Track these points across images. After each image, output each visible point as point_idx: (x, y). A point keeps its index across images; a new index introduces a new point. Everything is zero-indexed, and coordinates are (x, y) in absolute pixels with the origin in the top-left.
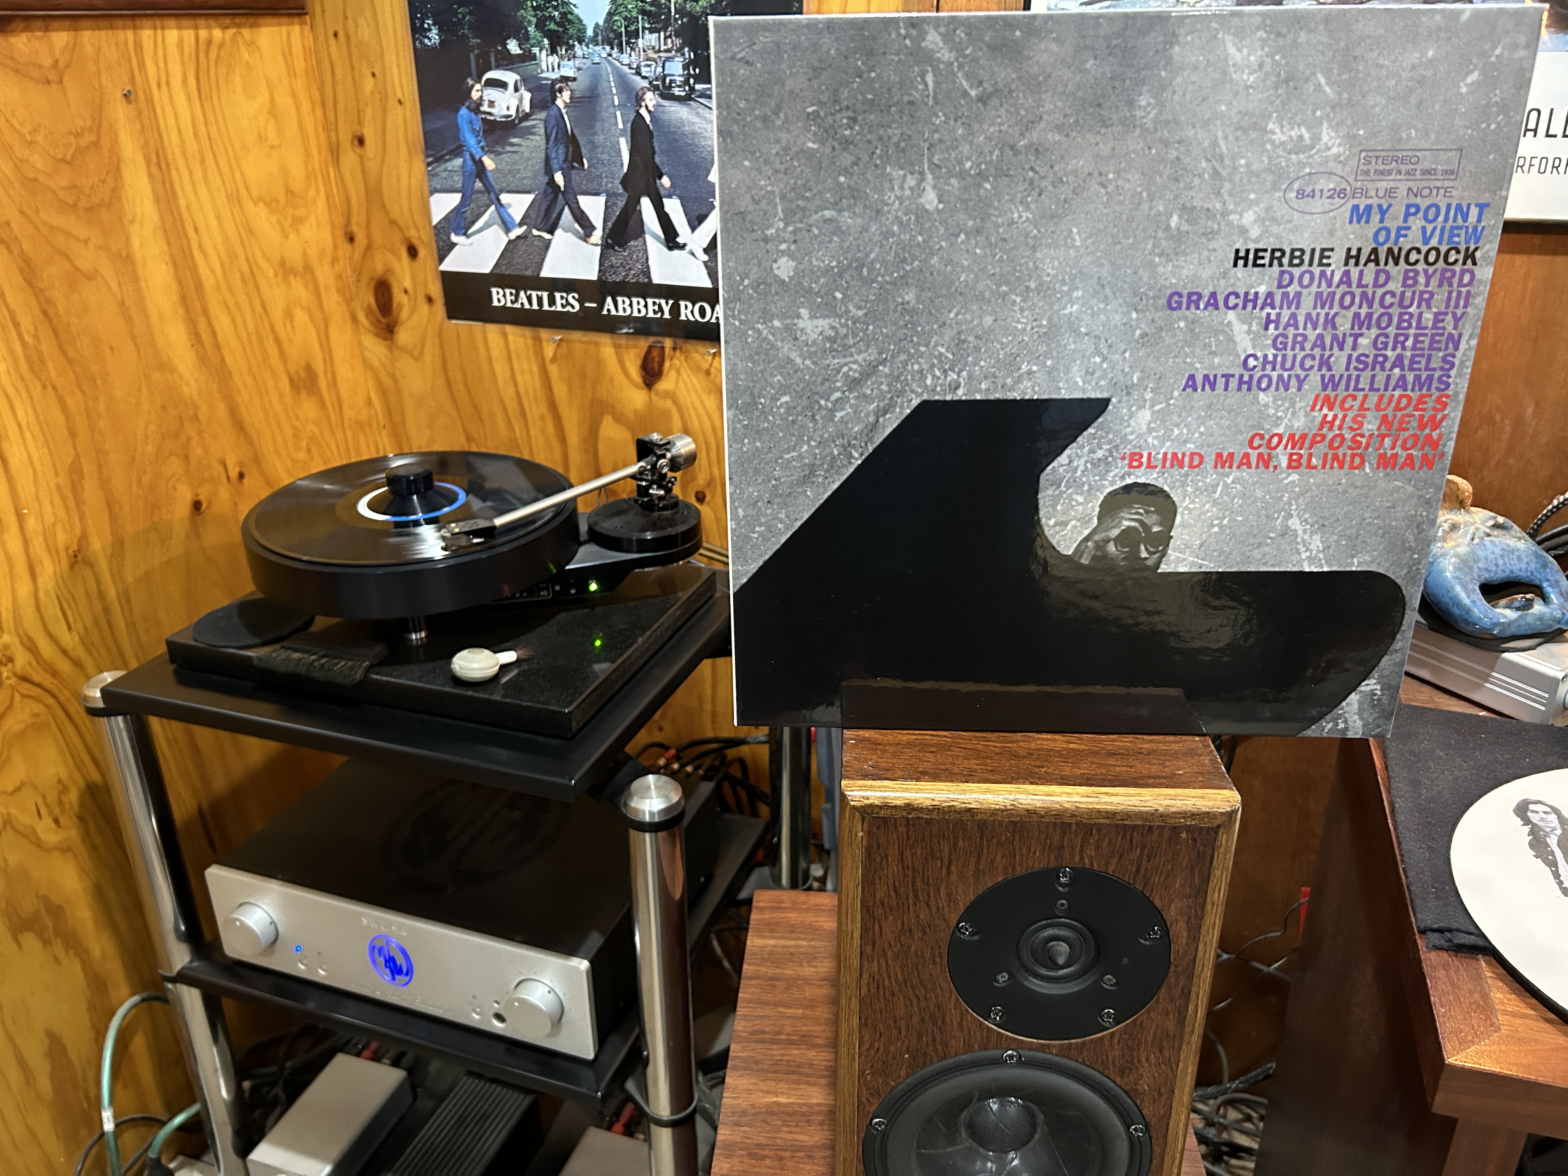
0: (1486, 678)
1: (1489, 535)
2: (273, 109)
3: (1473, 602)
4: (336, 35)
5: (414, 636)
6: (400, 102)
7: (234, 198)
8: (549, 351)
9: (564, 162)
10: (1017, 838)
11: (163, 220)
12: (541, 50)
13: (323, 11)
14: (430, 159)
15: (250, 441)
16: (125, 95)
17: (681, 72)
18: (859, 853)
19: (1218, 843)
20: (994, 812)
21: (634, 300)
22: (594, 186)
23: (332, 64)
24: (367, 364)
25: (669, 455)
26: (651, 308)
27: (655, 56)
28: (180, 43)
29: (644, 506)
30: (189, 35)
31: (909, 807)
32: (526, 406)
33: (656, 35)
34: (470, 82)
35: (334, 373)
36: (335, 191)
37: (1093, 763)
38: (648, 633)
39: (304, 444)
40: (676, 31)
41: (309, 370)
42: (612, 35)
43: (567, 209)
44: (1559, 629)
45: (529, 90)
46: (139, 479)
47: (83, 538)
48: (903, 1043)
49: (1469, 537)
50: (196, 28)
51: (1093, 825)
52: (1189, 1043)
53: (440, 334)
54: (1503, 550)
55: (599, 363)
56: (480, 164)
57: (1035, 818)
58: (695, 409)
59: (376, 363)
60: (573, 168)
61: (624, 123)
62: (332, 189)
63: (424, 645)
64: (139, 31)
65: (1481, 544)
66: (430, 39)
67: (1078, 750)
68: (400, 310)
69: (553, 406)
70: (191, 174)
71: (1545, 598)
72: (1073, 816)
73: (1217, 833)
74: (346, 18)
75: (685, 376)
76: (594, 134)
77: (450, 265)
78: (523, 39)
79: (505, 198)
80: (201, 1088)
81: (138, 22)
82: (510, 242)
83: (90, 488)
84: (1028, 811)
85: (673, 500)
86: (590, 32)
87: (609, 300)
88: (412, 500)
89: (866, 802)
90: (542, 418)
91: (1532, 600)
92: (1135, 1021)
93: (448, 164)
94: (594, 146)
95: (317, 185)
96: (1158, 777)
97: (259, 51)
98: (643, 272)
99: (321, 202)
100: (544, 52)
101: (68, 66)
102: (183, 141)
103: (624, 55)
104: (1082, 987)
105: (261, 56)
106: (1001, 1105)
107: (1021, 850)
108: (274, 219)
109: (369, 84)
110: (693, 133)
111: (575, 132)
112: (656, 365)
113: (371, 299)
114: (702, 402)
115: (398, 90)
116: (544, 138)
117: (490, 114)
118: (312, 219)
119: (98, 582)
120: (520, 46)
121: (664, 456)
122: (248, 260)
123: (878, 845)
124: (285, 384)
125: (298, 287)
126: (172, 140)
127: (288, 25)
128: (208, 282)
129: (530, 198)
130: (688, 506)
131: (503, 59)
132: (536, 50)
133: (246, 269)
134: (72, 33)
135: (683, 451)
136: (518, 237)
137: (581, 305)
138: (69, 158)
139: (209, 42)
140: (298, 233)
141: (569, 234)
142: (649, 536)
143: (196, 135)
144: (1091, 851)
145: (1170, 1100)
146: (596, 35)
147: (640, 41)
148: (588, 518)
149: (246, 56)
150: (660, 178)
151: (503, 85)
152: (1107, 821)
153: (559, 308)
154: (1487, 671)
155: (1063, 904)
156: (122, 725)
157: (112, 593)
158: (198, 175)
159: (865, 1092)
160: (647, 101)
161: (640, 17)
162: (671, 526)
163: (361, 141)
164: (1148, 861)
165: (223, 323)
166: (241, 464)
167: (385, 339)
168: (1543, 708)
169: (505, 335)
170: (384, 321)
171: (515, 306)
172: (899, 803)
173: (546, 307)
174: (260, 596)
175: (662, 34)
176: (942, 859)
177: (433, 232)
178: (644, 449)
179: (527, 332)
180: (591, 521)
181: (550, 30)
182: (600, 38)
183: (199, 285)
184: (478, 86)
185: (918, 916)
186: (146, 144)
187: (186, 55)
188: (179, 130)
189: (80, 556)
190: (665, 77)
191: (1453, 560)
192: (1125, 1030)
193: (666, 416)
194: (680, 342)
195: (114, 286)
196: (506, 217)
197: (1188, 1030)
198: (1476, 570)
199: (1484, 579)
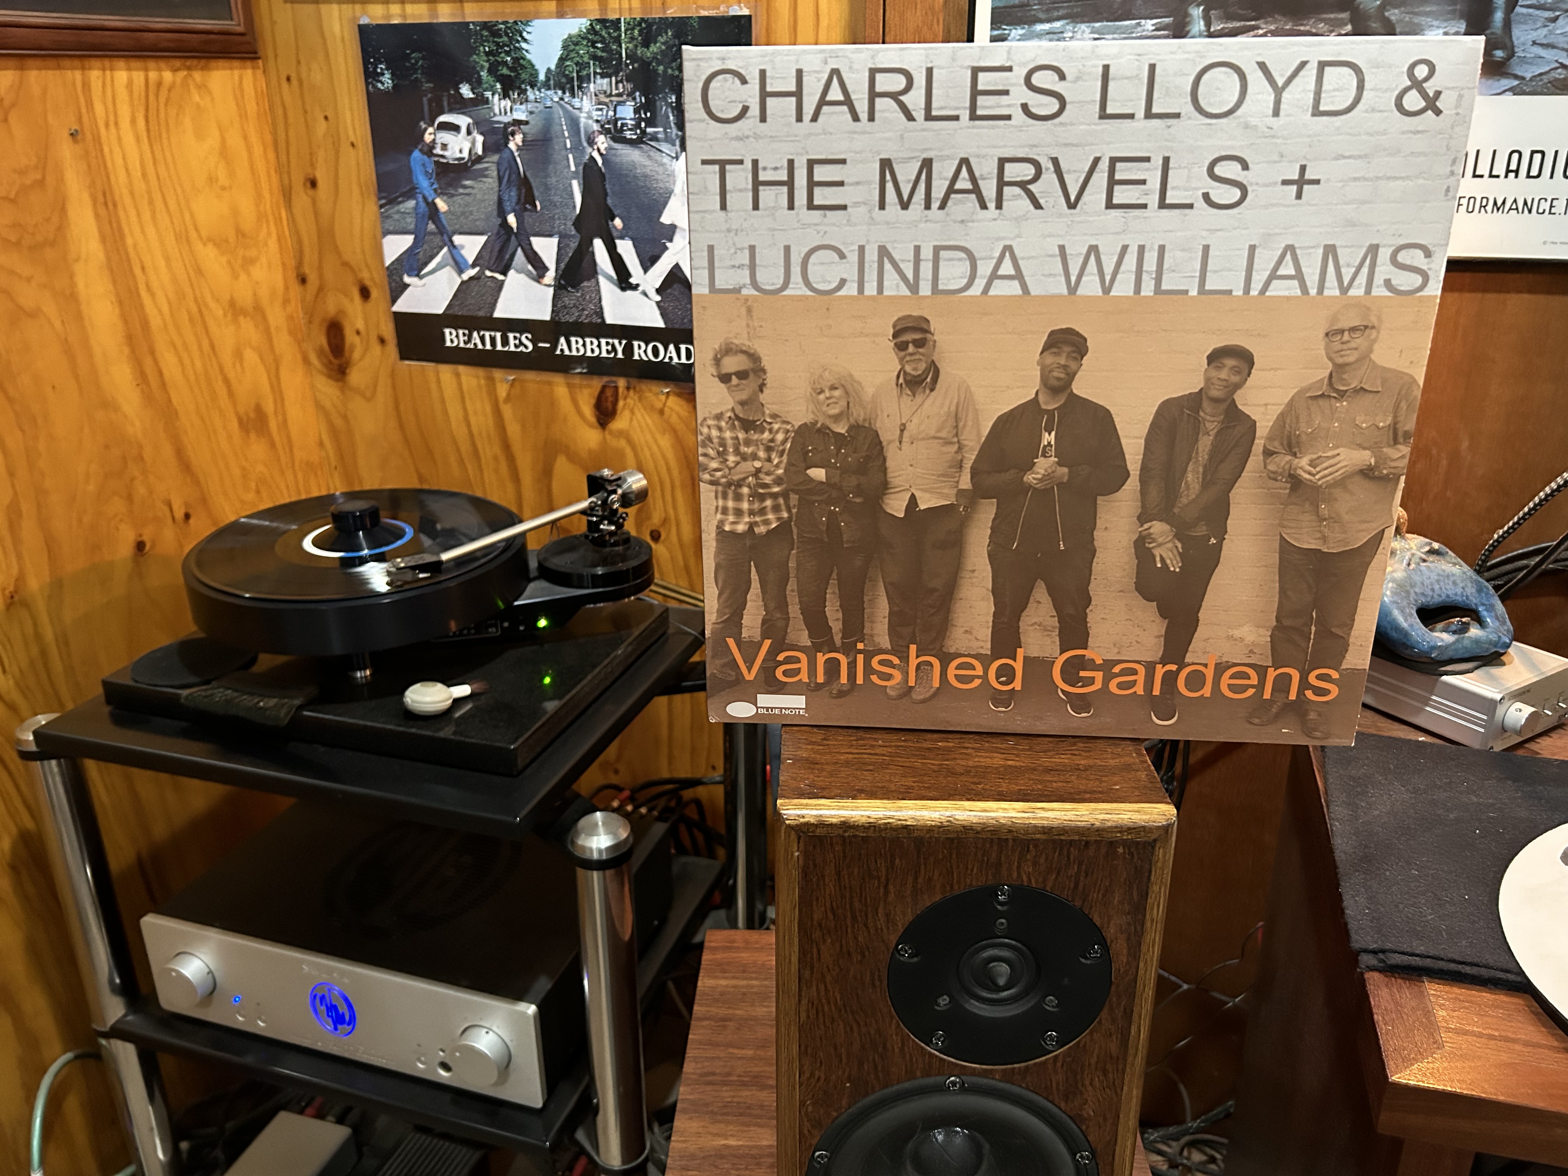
0: (1426, 701)
1: (1424, 561)
2: (224, 152)
3: (1411, 626)
4: (288, 79)
5: (359, 674)
6: (353, 145)
7: (182, 238)
8: (502, 391)
9: (517, 204)
10: (954, 856)
11: (108, 258)
12: (493, 95)
13: (276, 56)
14: (383, 201)
15: (197, 482)
16: (72, 134)
17: (632, 115)
18: (795, 873)
19: (1155, 858)
20: (930, 829)
21: (588, 340)
22: (547, 227)
23: (284, 107)
24: (319, 406)
25: (620, 491)
26: (604, 347)
27: (607, 100)
28: (130, 84)
29: (594, 541)
30: (138, 77)
31: (845, 825)
32: (479, 446)
33: (606, 80)
34: (423, 126)
35: (284, 414)
36: (287, 233)
37: (1030, 779)
38: (597, 670)
39: (253, 485)
40: (627, 76)
41: (259, 410)
42: (564, 80)
43: (519, 250)
44: (1496, 652)
45: (482, 134)
46: (80, 520)
47: (20, 580)
48: (844, 1072)
49: (1405, 562)
50: (146, 70)
51: (1029, 841)
52: (1133, 1065)
53: (393, 375)
54: (1439, 575)
55: (553, 403)
56: (433, 206)
57: (971, 834)
58: (650, 449)
59: (327, 404)
60: (526, 209)
61: (576, 166)
62: (283, 232)
63: (369, 684)
64: (87, 72)
65: (1417, 570)
66: (383, 84)
67: (1016, 767)
68: (352, 352)
69: (506, 446)
70: (139, 215)
71: (1481, 622)
72: (1010, 831)
73: (1153, 847)
74: (299, 62)
75: (639, 416)
76: (546, 177)
77: (401, 306)
78: (476, 84)
79: (457, 239)
80: (137, 1149)
81: (87, 63)
82: (463, 283)
83: (29, 529)
84: (964, 827)
85: (625, 536)
86: (542, 77)
87: (562, 340)
88: (358, 536)
89: (802, 820)
90: (496, 458)
91: (1468, 624)
92: (1078, 1042)
93: (401, 206)
94: (547, 188)
95: (268, 227)
96: (1094, 791)
97: (210, 93)
98: (596, 313)
99: (273, 244)
100: (496, 97)
101: (13, 105)
102: (131, 183)
103: (576, 100)
104: (1025, 1008)
105: (212, 100)
106: (947, 1135)
107: (958, 867)
108: (224, 259)
109: (321, 127)
110: (646, 176)
111: (528, 174)
112: (609, 405)
113: (323, 341)
114: (656, 441)
115: (351, 133)
116: (496, 180)
117: (443, 156)
118: (264, 260)
119: (35, 624)
120: (472, 90)
121: (615, 492)
122: (196, 300)
123: (815, 865)
124: (234, 424)
125: (248, 327)
126: (120, 179)
127: (241, 68)
128: (155, 322)
129: (483, 239)
130: (641, 543)
131: (456, 103)
132: (488, 94)
133: (194, 309)
134: (18, 72)
135: (634, 487)
136: (471, 278)
137: (535, 345)
138: (12, 195)
139: (159, 84)
140: (249, 274)
141: (522, 276)
142: (600, 571)
143: (144, 175)
144: (1028, 868)
145: (1116, 1124)
146: (548, 79)
147: (592, 86)
148: (538, 555)
149: (196, 98)
150: (613, 219)
151: (456, 128)
152: (1044, 837)
153: (512, 349)
154: (1427, 695)
155: (1002, 924)
156: (56, 769)
157: (49, 635)
158: (147, 215)
159: (807, 1124)
160: (599, 144)
161: (592, 62)
162: (622, 562)
163: (313, 184)
164: (1087, 875)
165: (169, 362)
166: (187, 505)
167: (337, 380)
168: (1482, 730)
169: (458, 375)
170: (336, 362)
171: (468, 346)
172: (834, 820)
173: (499, 347)
174: (202, 635)
175: (614, 79)
176: (879, 878)
177: (386, 273)
178: (596, 485)
179: (481, 372)
180: (541, 557)
181: (502, 75)
182: (552, 82)
183: (145, 324)
184: (431, 130)
185: (856, 938)
186: (93, 183)
187: (136, 95)
188: (127, 170)
189: (16, 598)
190: (616, 120)
191: (1390, 585)
192: (1067, 1054)
193: (620, 454)
194: (634, 381)
195: (57, 324)
196: (458, 259)
197: (1131, 1051)
198: (1413, 595)
199: (1422, 604)
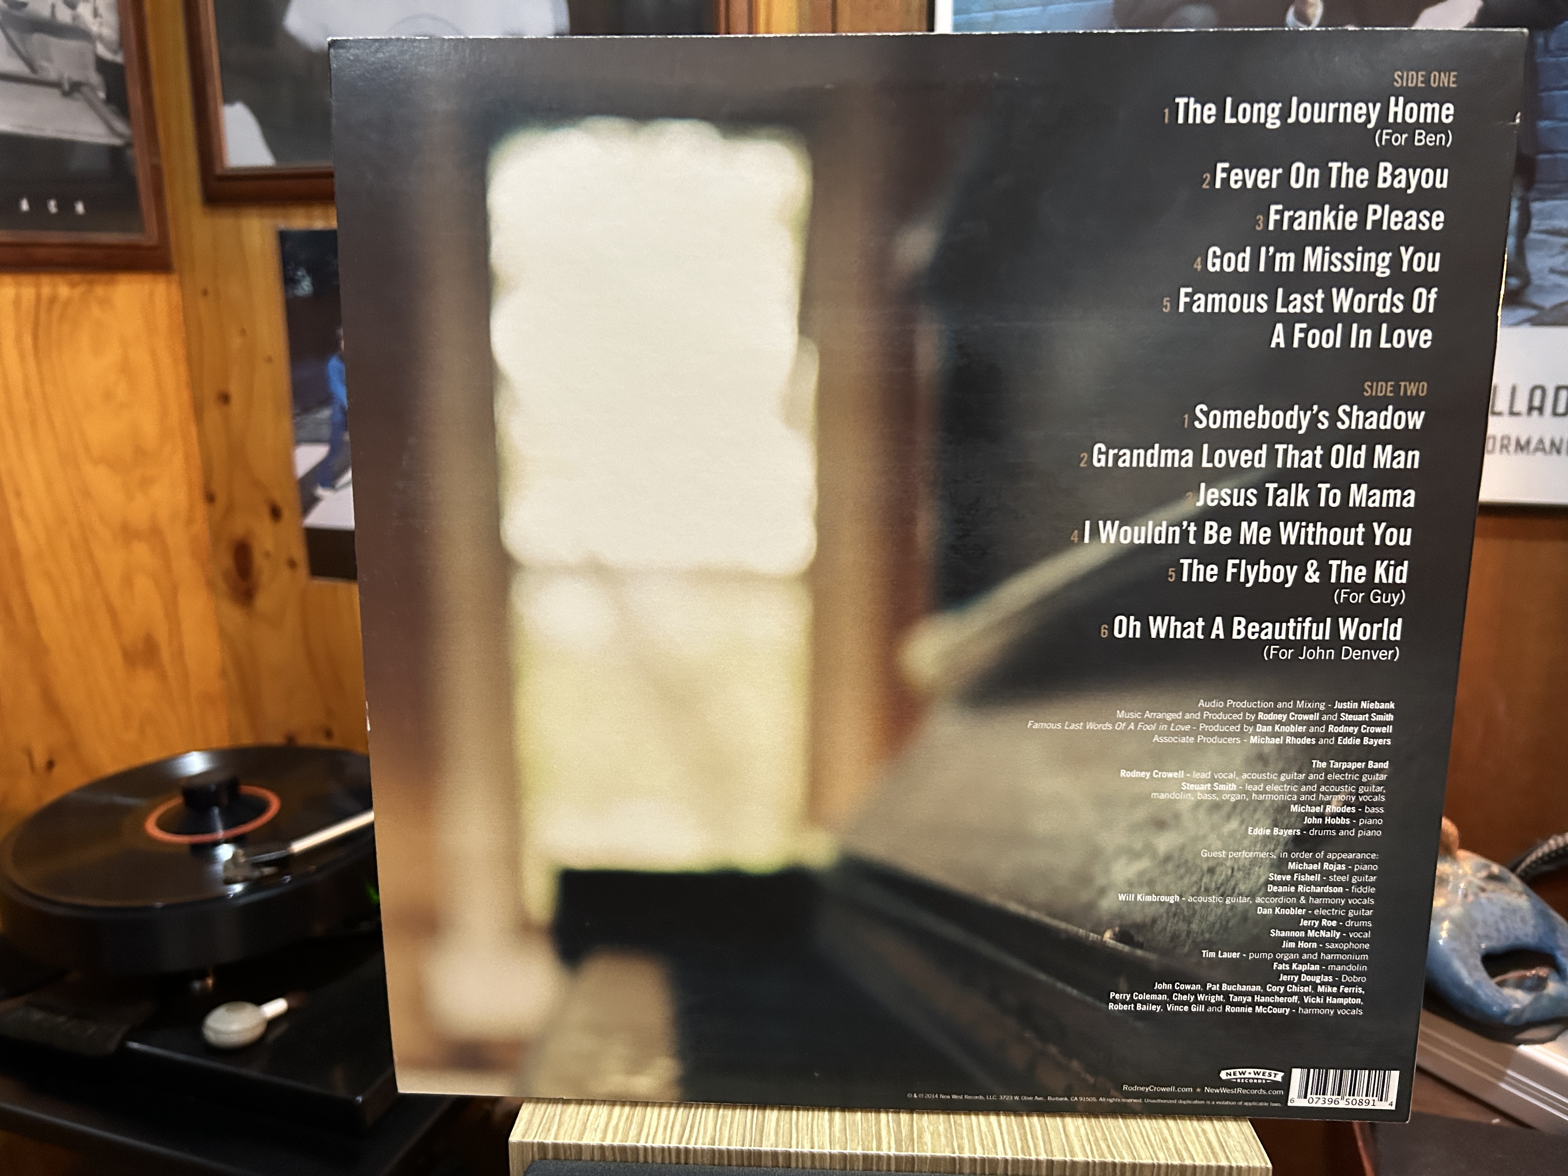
0: (1501, 1076)
1: (1483, 890)
2: (125, 367)
3: (1478, 983)
4: (205, 292)
6: (269, 360)
7: (69, 460)
13: (193, 268)
14: (298, 410)
23: (200, 322)
24: (222, 633)
28: (17, 301)
30: (28, 293)
35: (180, 643)
36: (196, 448)
41: (149, 640)
49: (1460, 893)
50: (38, 284)
53: (303, 594)
54: (1503, 909)
59: (231, 630)
62: (191, 448)
65: (1477, 903)
66: (302, 289)
68: (260, 575)
71: (1560, 972)
74: (217, 275)
77: (314, 520)
88: (213, 814)
91: (1546, 976)
93: (316, 415)
95: (174, 443)
97: (114, 308)
99: (178, 460)
105: (116, 314)
108: (117, 480)
109: (237, 342)
113: (229, 563)
115: (268, 347)
118: (166, 478)
122: (80, 525)
124: (117, 657)
125: (141, 550)
127: (152, 282)
128: (28, 549)
133: (77, 534)
139: (53, 299)
140: (146, 494)
143: (27, 395)
149: (97, 313)
154: (1501, 1068)
158: (26, 436)
163: (226, 399)
165: (42, 594)
166: (51, 751)
167: (243, 604)
170: (242, 584)
177: (297, 486)
183: (15, 554)
198: (1474, 939)
199: (1486, 949)
